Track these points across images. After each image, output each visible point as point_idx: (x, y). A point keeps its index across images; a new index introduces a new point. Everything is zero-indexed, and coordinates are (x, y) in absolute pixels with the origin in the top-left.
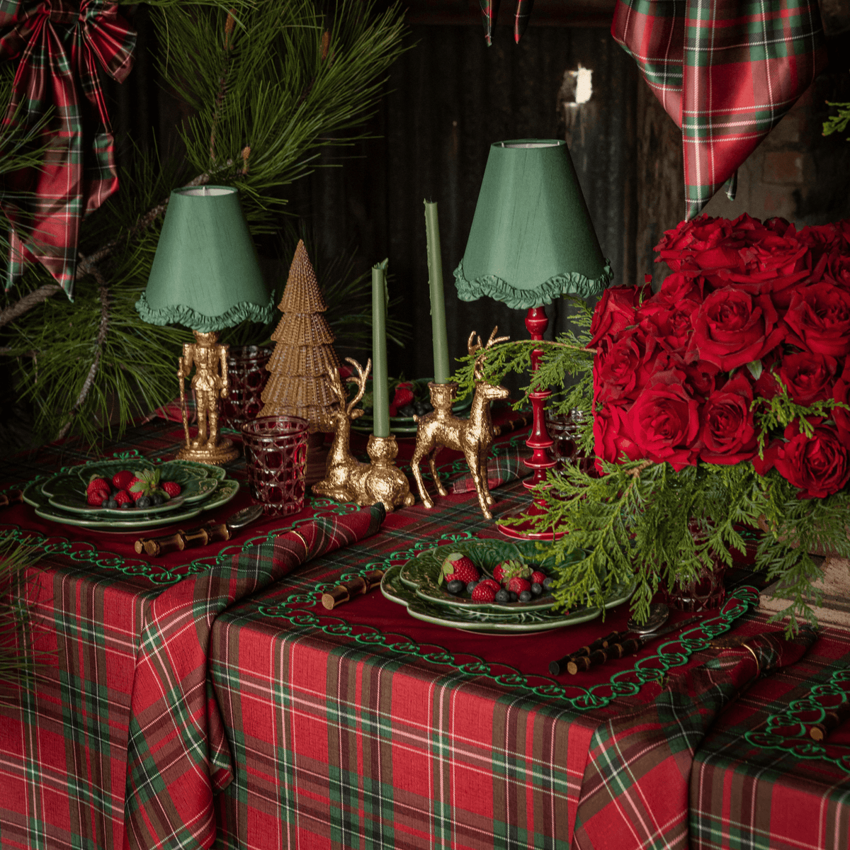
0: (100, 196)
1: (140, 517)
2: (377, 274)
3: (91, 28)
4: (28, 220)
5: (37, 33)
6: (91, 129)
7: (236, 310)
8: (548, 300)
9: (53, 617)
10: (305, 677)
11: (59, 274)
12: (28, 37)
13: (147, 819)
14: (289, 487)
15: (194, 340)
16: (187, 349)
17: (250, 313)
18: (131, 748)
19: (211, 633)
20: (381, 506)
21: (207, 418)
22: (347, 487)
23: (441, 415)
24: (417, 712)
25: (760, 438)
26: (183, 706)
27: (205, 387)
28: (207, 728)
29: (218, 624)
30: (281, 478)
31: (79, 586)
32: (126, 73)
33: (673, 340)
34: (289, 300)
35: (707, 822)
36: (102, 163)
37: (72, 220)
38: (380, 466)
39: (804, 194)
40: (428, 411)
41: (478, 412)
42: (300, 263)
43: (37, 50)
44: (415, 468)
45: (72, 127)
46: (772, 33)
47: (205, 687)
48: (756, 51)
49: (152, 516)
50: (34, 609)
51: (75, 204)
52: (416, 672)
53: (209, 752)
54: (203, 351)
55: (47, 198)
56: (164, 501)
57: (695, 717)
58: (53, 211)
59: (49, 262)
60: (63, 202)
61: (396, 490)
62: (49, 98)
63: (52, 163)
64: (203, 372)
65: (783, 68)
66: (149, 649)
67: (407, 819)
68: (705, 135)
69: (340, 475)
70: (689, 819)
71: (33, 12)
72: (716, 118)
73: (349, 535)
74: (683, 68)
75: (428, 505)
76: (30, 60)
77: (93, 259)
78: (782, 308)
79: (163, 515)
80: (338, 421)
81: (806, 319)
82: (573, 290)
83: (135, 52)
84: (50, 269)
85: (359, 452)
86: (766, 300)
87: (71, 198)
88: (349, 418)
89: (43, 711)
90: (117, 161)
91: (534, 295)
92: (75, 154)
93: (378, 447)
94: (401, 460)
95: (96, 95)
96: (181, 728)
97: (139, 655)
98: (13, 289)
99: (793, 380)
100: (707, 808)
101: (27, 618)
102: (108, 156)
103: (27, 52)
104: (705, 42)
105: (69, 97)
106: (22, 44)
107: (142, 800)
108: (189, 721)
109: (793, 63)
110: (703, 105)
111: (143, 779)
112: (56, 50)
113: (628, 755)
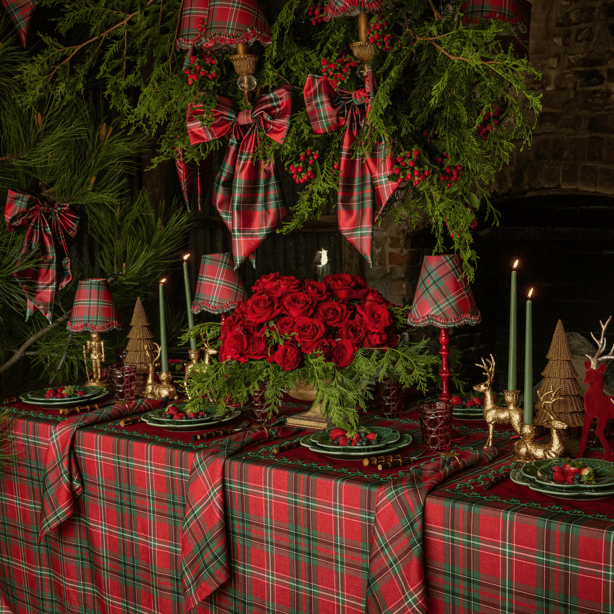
0: (64, 284)
1: (65, 401)
3: (59, 215)
4: (34, 292)
5: (35, 217)
6: (60, 256)
9: (23, 437)
10: (106, 448)
11: (46, 314)
12: (32, 218)
13: (47, 506)
14: (127, 392)
16: (88, 342)
19: (74, 434)
21: (97, 370)
22: (152, 393)
23: (194, 362)
24: (141, 455)
25: (269, 349)
26: (61, 461)
27: (95, 358)
28: (70, 469)
29: (77, 431)
30: (124, 388)
31: (31, 424)
32: (75, 233)
33: (245, 315)
34: (134, 321)
35: (230, 482)
36: (66, 270)
37: (52, 293)
38: (165, 383)
41: (207, 359)
42: (138, 306)
43: (36, 223)
45: (52, 254)
46: (266, 200)
47: (70, 453)
49: (70, 401)
50: (16, 435)
51: (54, 286)
53: (71, 479)
54: (93, 343)
55: (41, 284)
58: (44, 288)
59: (42, 309)
60: (48, 285)
61: (170, 393)
62: (42, 242)
63: (43, 269)
64: (94, 352)
67: (139, 498)
69: (150, 388)
70: (223, 481)
71: (33, 208)
76: (33, 227)
79: (74, 400)
80: (149, 367)
83: (79, 225)
84: (43, 312)
85: (157, 380)
87: (52, 284)
88: (154, 366)
89: (21, 476)
90: (71, 269)
92: (53, 266)
93: (164, 376)
95: (63, 242)
96: (60, 470)
97: (50, 447)
98: (29, 320)
99: (282, 327)
100: (230, 477)
101: (13, 439)
102: (68, 267)
103: (32, 224)
104: (239, 202)
105: (50, 243)
106: (30, 221)
108: (63, 466)
110: (239, 225)
111: (46, 490)
112: (44, 224)
113: (205, 459)
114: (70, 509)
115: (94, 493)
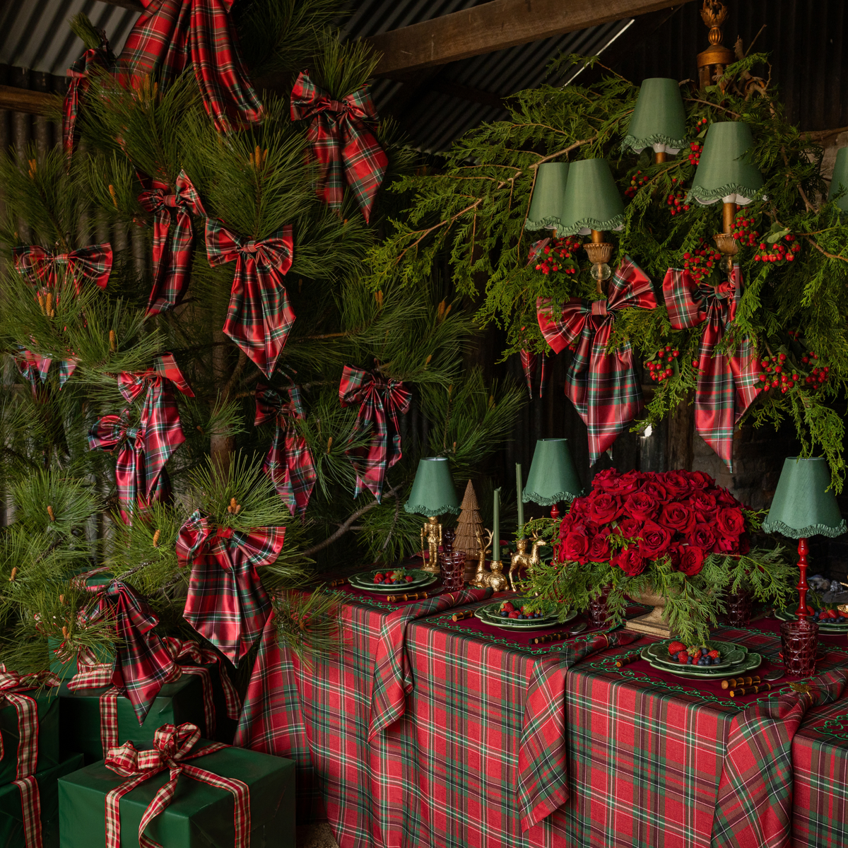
0: (394, 461)
1: (394, 588)
2: (496, 493)
3: (392, 391)
4: (363, 470)
5: (369, 394)
6: (391, 433)
7: (443, 508)
8: (555, 503)
9: (351, 625)
10: (439, 645)
11: (375, 492)
12: (366, 394)
13: (379, 704)
14: (456, 579)
15: (429, 522)
16: (426, 525)
17: (449, 510)
18: (374, 675)
19: (406, 628)
20: (492, 589)
21: (433, 554)
22: (482, 582)
23: (521, 552)
24: (476, 656)
25: (612, 552)
26: (394, 657)
27: (432, 541)
28: (403, 666)
29: (409, 625)
30: (453, 576)
31: (361, 611)
32: (407, 410)
33: (586, 514)
34: (464, 505)
35: (572, 695)
36: (396, 447)
37: (382, 470)
38: (495, 573)
39: (737, 479)
40: (516, 551)
41: (534, 551)
42: (469, 489)
43: (369, 400)
44: (510, 574)
45: (383, 431)
46: (622, 394)
47: (403, 649)
48: (616, 401)
49: (399, 587)
50: (344, 621)
51: (383, 464)
52: (477, 641)
53: (403, 676)
54: (431, 526)
55: (371, 462)
56: (405, 582)
57: (573, 656)
58: (374, 466)
59: (372, 487)
60: (378, 462)
61: (501, 583)
62: (374, 419)
63: (374, 446)
64: (432, 535)
65: (626, 409)
66: (383, 635)
67: (472, 701)
68: (596, 433)
69: (480, 576)
70: (565, 694)
71: (368, 384)
72: (601, 427)
73: (474, 598)
74: (588, 407)
75: (514, 590)
76: (366, 403)
77: (395, 489)
78: (623, 501)
79: (402, 587)
80: (479, 554)
81: (631, 506)
82: (565, 499)
83: (411, 402)
84: (372, 490)
85: (487, 568)
86: (618, 499)
87: (382, 461)
88: (485, 553)
89: (347, 664)
90: (401, 446)
91: (549, 500)
92: (384, 443)
93: (494, 565)
94: (504, 571)
95: (394, 419)
96: (393, 666)
97: (379, 638)
98: (357, 498)
99: (626, 530)
100: (572, 690)
101: (342, 625)
102: (399, 444)
103: (365, 400)
104: (595, 397)
105: (382, 419)
106: (363, 397)
107: (377, 696)
108: (396, 663)
109: (630, 406)
110: (595, 421)
111: (378, 687)
112: (377, 400)
113: (545, 669)
114: (402, 708)
115: (424, 690)
